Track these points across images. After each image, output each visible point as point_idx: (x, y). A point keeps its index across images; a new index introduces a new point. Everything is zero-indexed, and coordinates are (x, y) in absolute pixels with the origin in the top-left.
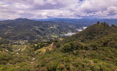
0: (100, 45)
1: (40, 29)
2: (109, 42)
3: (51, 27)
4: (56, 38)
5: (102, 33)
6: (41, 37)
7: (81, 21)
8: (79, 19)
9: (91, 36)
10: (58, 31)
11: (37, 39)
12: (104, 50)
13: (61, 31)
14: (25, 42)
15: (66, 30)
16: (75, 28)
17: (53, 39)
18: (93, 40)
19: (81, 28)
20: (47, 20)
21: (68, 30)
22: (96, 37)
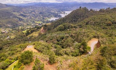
0: (84, 24)
1: (22, 15)
2: (90, 22)
3: (33, 13)
4: (41, 23)
5: (84, 16)
6: (25, 24)
7: (62, 5)
8: (59, 3)
9: (76, 19)
10: (41, 16)
11: (20, 26)
12: (86, 27)
13: (44, 17)
14: (9, 30)
15: (49, 15)
16: (57, 12)
17: (38, 24)
18: (78, 22)
19: (62, 12)
20: (26, 5)
21: (50, 15)
22: (79, 20)
